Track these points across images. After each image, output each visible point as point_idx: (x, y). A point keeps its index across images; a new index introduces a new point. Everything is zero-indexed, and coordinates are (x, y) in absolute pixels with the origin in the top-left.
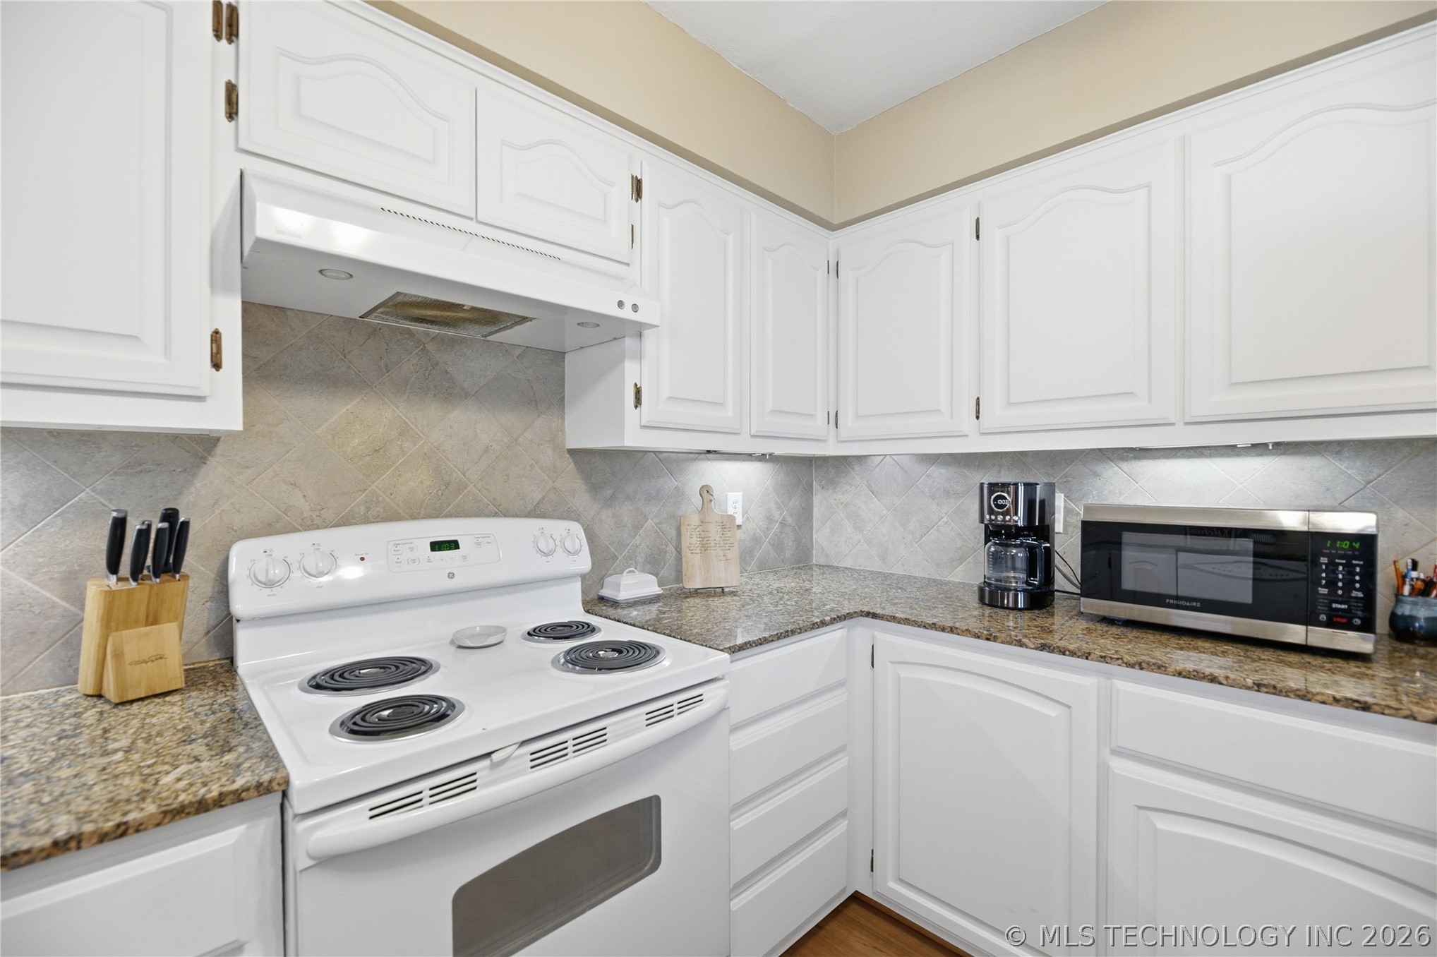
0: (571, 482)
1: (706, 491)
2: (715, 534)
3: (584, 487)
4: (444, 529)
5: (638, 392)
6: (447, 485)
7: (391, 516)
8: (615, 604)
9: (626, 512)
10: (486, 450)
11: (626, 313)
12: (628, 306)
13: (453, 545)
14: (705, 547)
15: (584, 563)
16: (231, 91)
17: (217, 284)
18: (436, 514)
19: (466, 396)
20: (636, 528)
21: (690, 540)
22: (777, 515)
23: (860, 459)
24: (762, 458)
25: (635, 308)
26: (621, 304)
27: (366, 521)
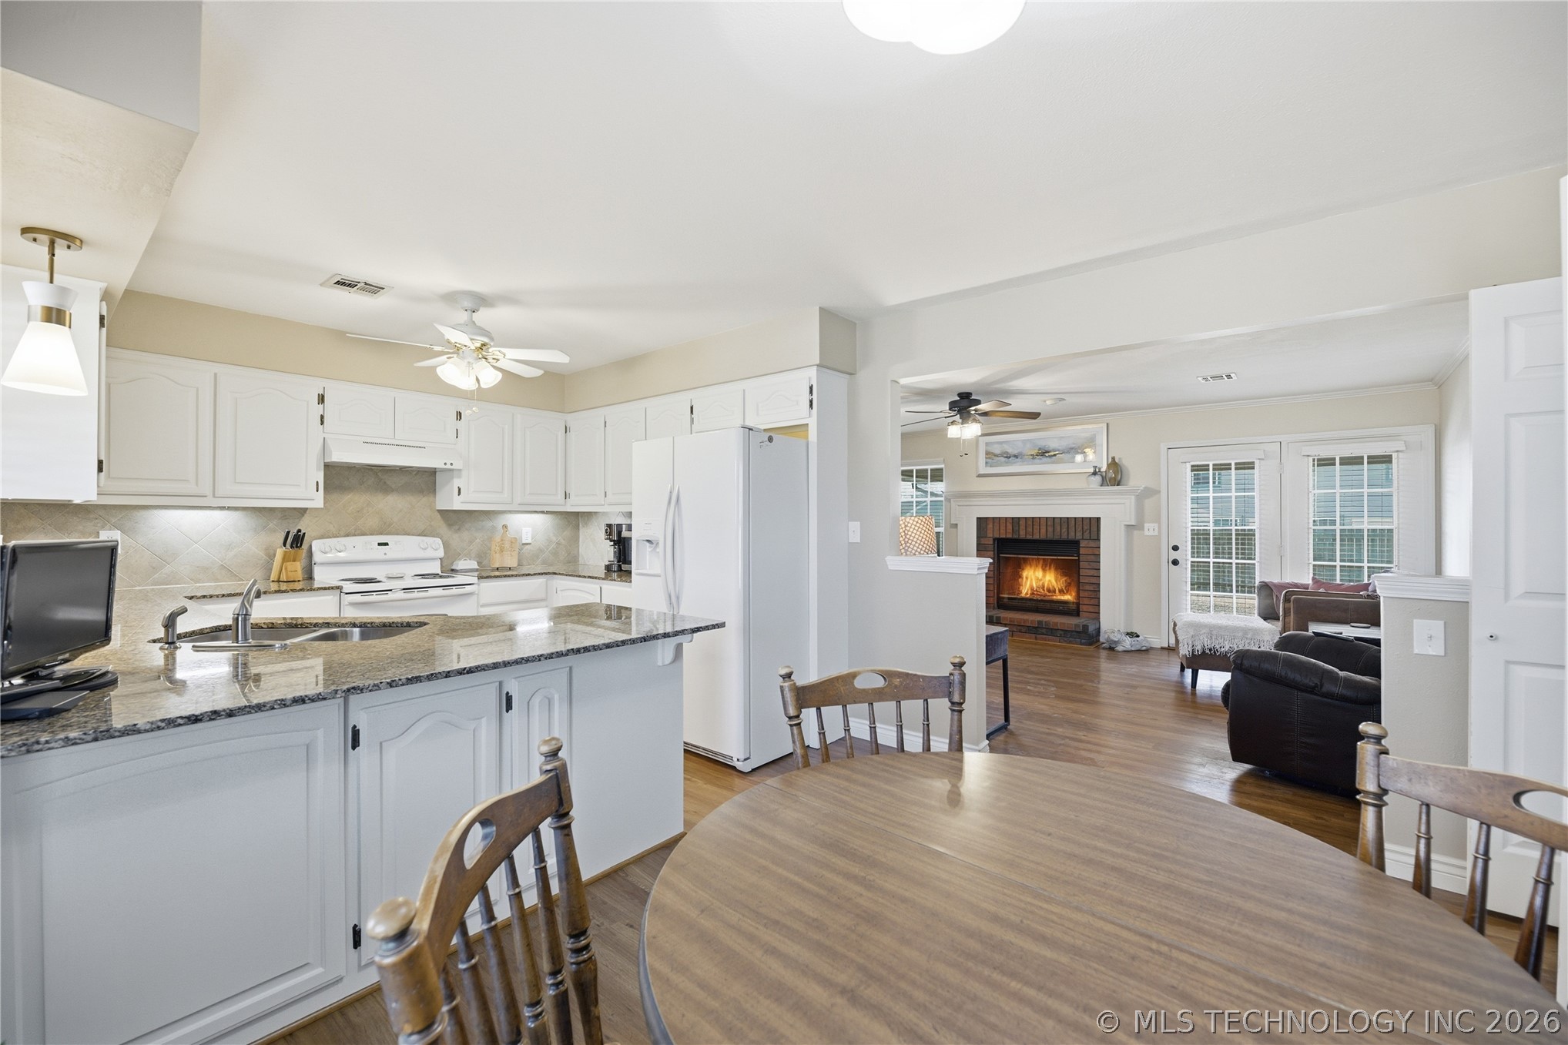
0: (439, 523)
1: (505, 526)
2: (507, 545)
3: (444, 525)
4: (383, 539)
5: (459, 490)
6: (385, 523)
7: (363, 534)
8: (457, 571)
9: (465, 535)
10: (401, 511)
11: (448, 466)
12: (448, 464)
13: (386, 544)
14: (502, 550)
15: (441, 553)
16: (322, 417)
17: (318, 469)
18: (381, 534)
19: (393, 491)
20: (471, 542)
21: (495, 547)
22: (554, 539)
23: (595, 513)
24: (548, 512)
25: (451, 464)
26: (445, 464)
27: (355, 535)
